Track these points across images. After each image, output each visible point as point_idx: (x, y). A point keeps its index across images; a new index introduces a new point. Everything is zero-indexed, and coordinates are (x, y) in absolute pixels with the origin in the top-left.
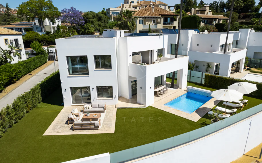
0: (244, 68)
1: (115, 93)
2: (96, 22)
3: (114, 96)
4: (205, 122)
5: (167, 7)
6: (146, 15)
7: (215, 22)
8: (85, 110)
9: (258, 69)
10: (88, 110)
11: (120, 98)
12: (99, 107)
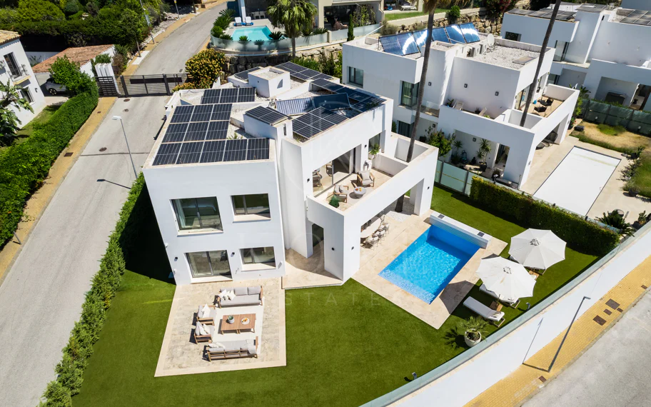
0: (570, 127)
3: (277, 264)
4: (454, 328)
8: (222, 303)
9: (601, 129)
10: (228, 302)
11: (289, 253)
12: (250, 293)
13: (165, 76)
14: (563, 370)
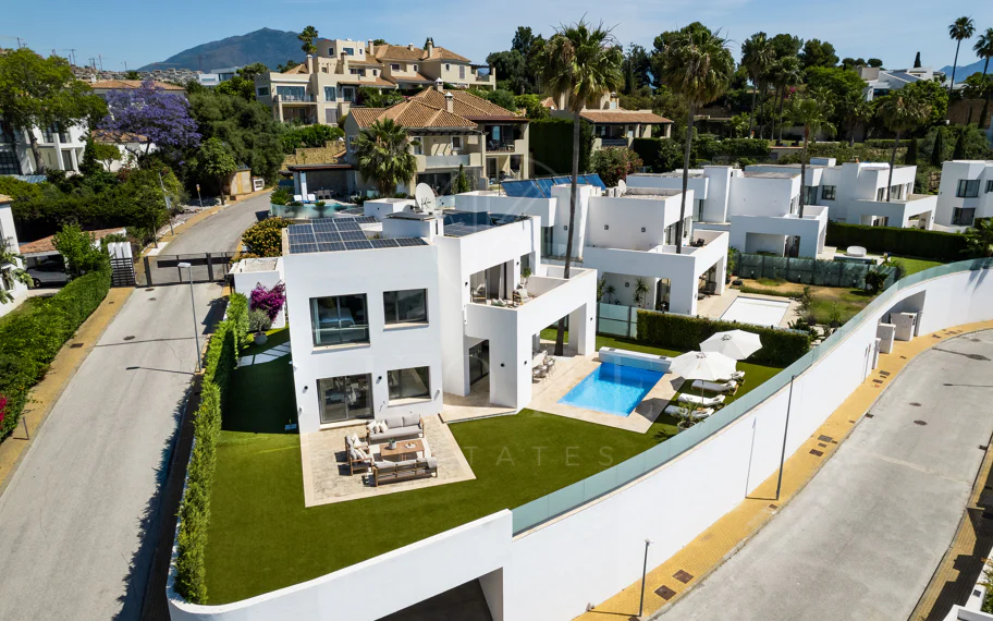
0: (727, 282)
1: (436, 384)
2: (237, 132)
3: (433, 393)
4: (662, 431)
5: (468, 69)
6: (430, 123)
7: (631, 132)
8: (373, 436)
9: (760, 282)
10: (379, 435)
11: (450, 397)
12: (406, 423)
13: (208, 255)
14: (793, 498)
